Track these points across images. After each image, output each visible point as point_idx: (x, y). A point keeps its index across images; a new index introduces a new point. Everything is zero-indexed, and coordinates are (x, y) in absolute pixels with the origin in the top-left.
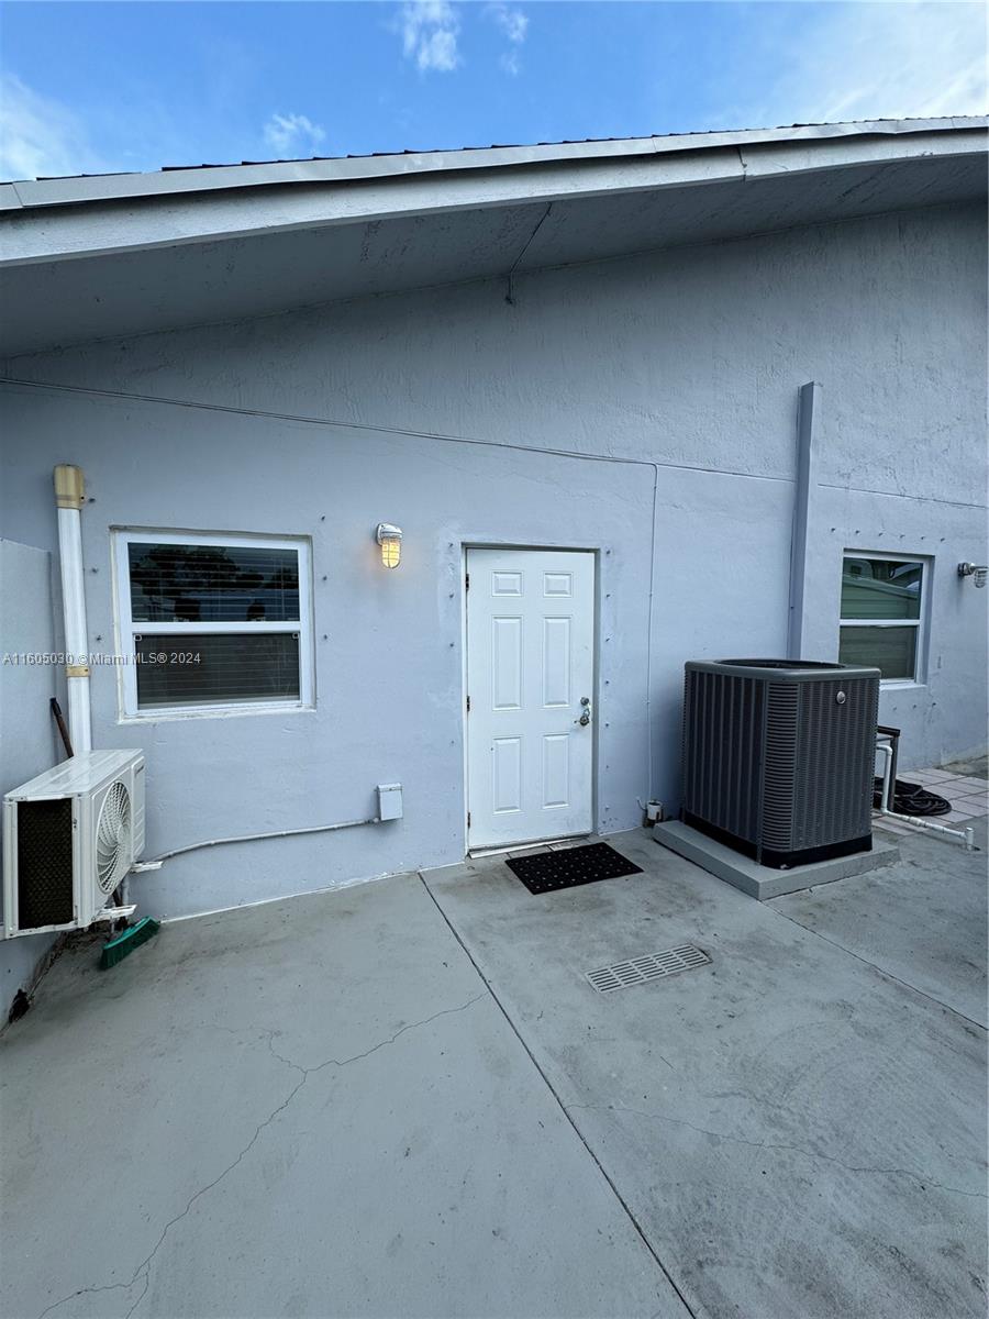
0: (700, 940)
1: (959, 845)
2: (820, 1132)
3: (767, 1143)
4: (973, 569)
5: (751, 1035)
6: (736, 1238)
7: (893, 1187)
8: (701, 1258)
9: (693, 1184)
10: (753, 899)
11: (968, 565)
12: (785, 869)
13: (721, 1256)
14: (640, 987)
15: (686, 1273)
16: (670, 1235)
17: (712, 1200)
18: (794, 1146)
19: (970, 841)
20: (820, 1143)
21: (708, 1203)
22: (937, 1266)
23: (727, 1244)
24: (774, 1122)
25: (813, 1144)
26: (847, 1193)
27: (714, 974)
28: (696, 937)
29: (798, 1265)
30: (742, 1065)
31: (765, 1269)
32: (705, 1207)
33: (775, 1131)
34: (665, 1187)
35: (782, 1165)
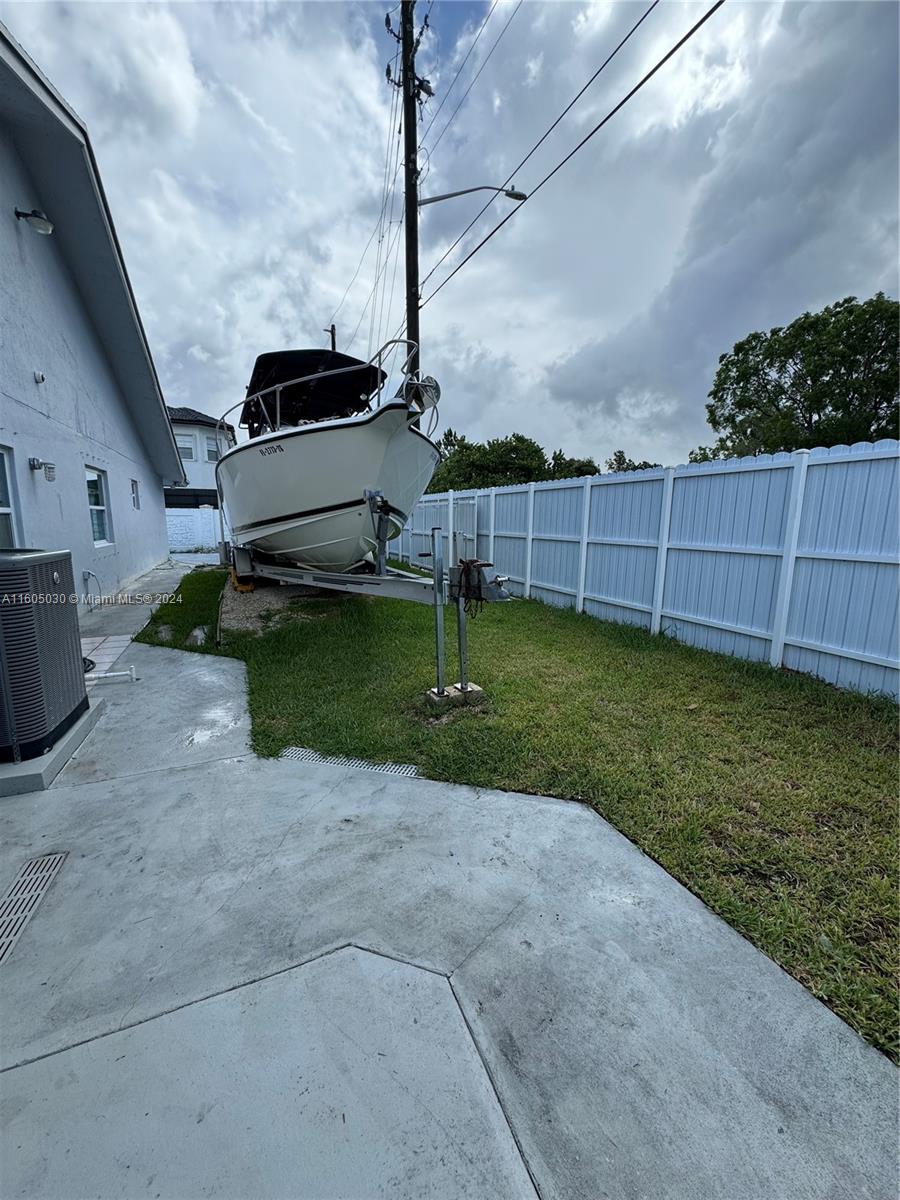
0: (33, 851)
1: (126, 682)
2: (254, 850)
3: (244, 878)
4: (42, 464)
5: (166, 854)
6: (286, 919)
7: (295, 835)
8: (288, 944)
9: (245, 933)
10: (38, 793)
11: (38, 460)
12: (49, 751)
13: (291, 932)
14: (36, 922)
15: (291, 957)
16: (267, 960)
17: (260, 925)
18: (253, 866)
19: (134, 676)
20: (260, 853)
21: (261, 928)
22: (331, 838)
23: (288, 925)
24: (235, 868)
25: (258, 856)
26: (290, 855)
27: (83, 856)
28: (28, 852)
29: (311, 893)
30: (185, 869)
31: (306, 911)
32: (262, 931)
33: (241, 870)
34: (238, 953)
35: (261, 877)
